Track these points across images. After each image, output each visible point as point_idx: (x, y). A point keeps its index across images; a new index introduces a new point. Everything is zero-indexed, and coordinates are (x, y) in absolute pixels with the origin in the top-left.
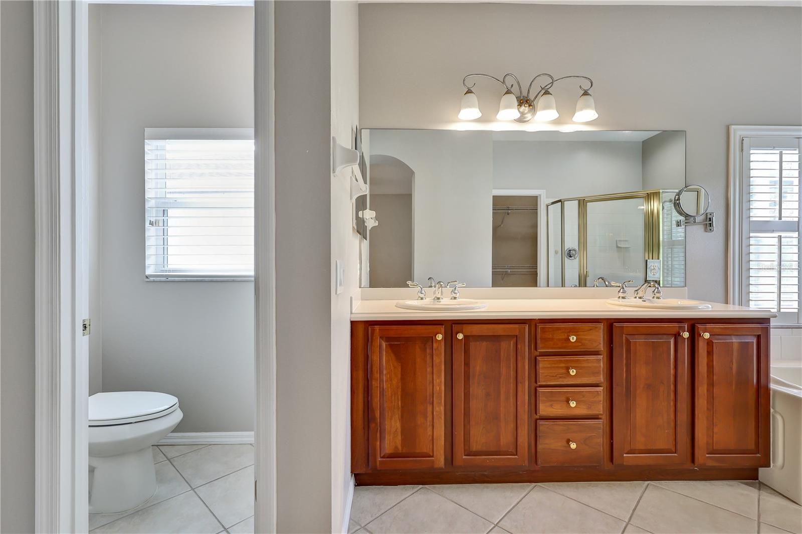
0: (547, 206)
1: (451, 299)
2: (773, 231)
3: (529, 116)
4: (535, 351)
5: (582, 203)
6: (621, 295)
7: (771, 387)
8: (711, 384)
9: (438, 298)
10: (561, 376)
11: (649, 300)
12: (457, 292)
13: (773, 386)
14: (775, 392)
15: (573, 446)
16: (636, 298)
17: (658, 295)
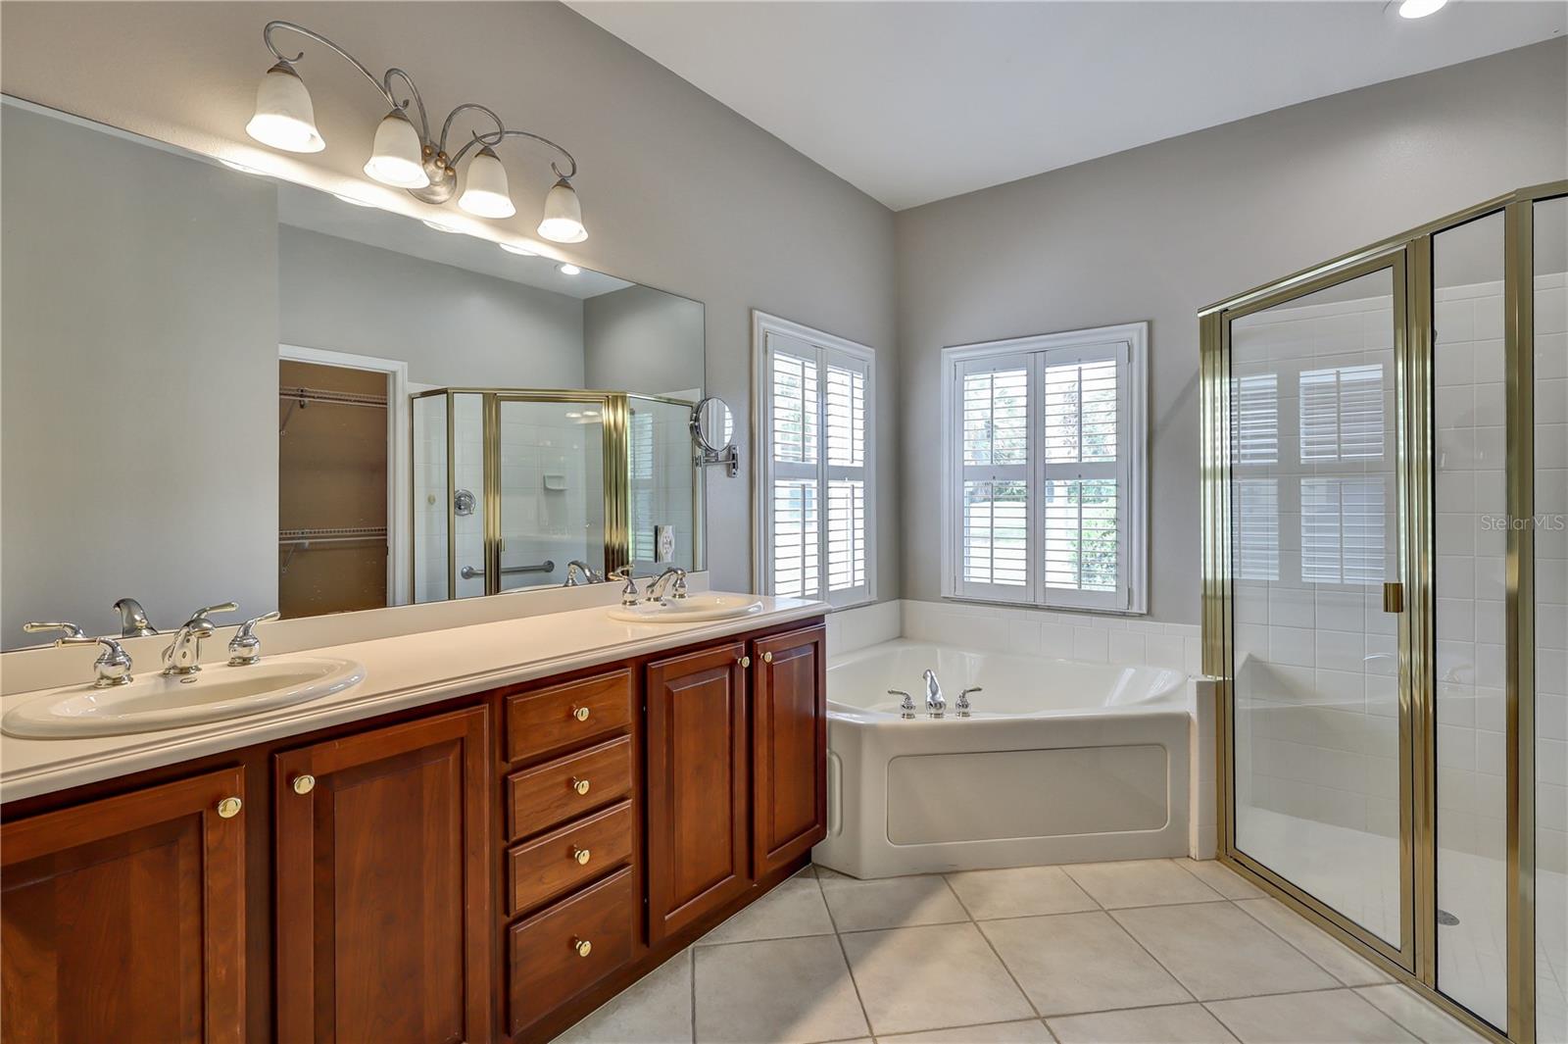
0: (412, 399)
1: (231, 664)
2: (795, 478)
3: (442, 193)
4: (504, 763)
5: (492, 401)
6: (629, 597)
7: (828, 716)
8: (772, 737)
9: (184, 671)
10: (556, 804)
11: (669, 601)
12: (251, 641)
13: (830, 715)
14: (831, 721)
15: (585, 949)
16: (649, 599)
17: (681, 591)
